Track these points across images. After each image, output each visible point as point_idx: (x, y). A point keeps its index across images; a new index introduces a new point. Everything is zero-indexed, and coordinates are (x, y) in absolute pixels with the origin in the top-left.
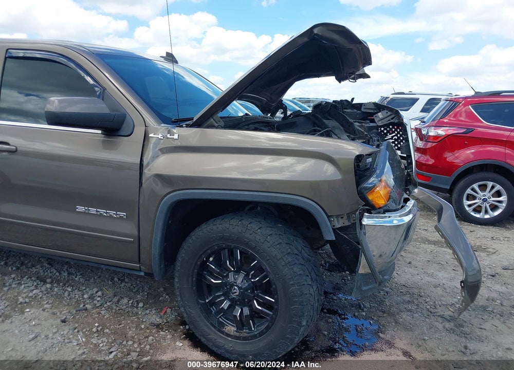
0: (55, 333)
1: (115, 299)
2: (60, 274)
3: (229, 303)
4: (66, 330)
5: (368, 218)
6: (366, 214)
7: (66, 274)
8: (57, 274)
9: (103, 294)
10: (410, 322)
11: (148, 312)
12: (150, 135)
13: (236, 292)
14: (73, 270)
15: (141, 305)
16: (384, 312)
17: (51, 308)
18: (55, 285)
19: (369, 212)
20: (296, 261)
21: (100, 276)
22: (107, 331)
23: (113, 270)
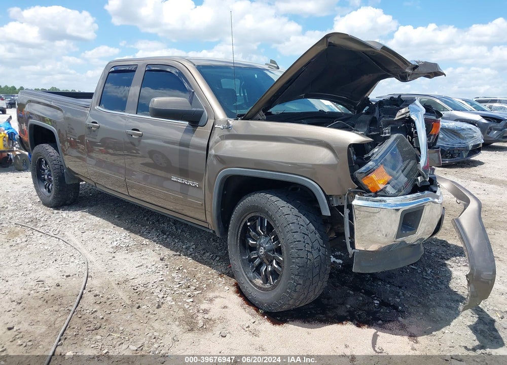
0: (153, 265)
1: (202, 252)
2: (177, 230)
3: (260, 261)
4: (161, 264)
5: (359, 199)
6: (357, 196)
7: (180, 231)
8: (175, 230)
9: (196, 248)
10: (441, 316)
11: (219, 264)
12: (215, 126)
13: (262, 252)
14: (186, 229)
15: (218, 258)
16: (419, 303)
17: (159, 250)
18: (170, 237)
19: (361, 194)
20: (299, 230)
21: (202, 236)
22: (185, 271)
23: (190, 226)
